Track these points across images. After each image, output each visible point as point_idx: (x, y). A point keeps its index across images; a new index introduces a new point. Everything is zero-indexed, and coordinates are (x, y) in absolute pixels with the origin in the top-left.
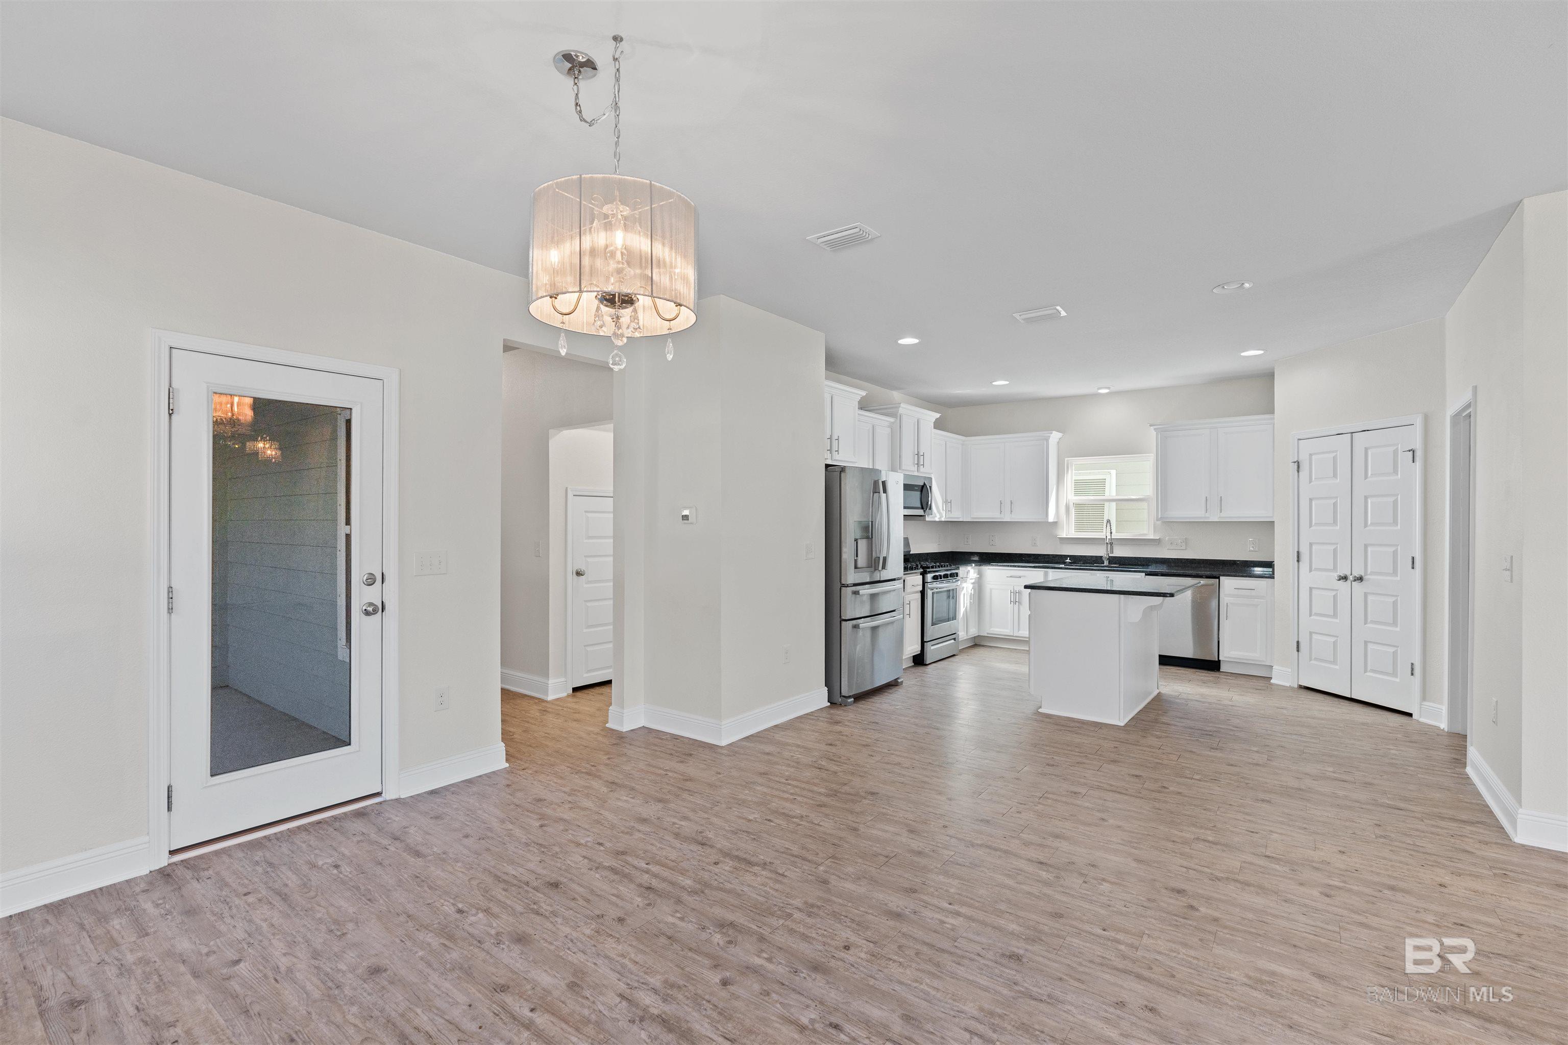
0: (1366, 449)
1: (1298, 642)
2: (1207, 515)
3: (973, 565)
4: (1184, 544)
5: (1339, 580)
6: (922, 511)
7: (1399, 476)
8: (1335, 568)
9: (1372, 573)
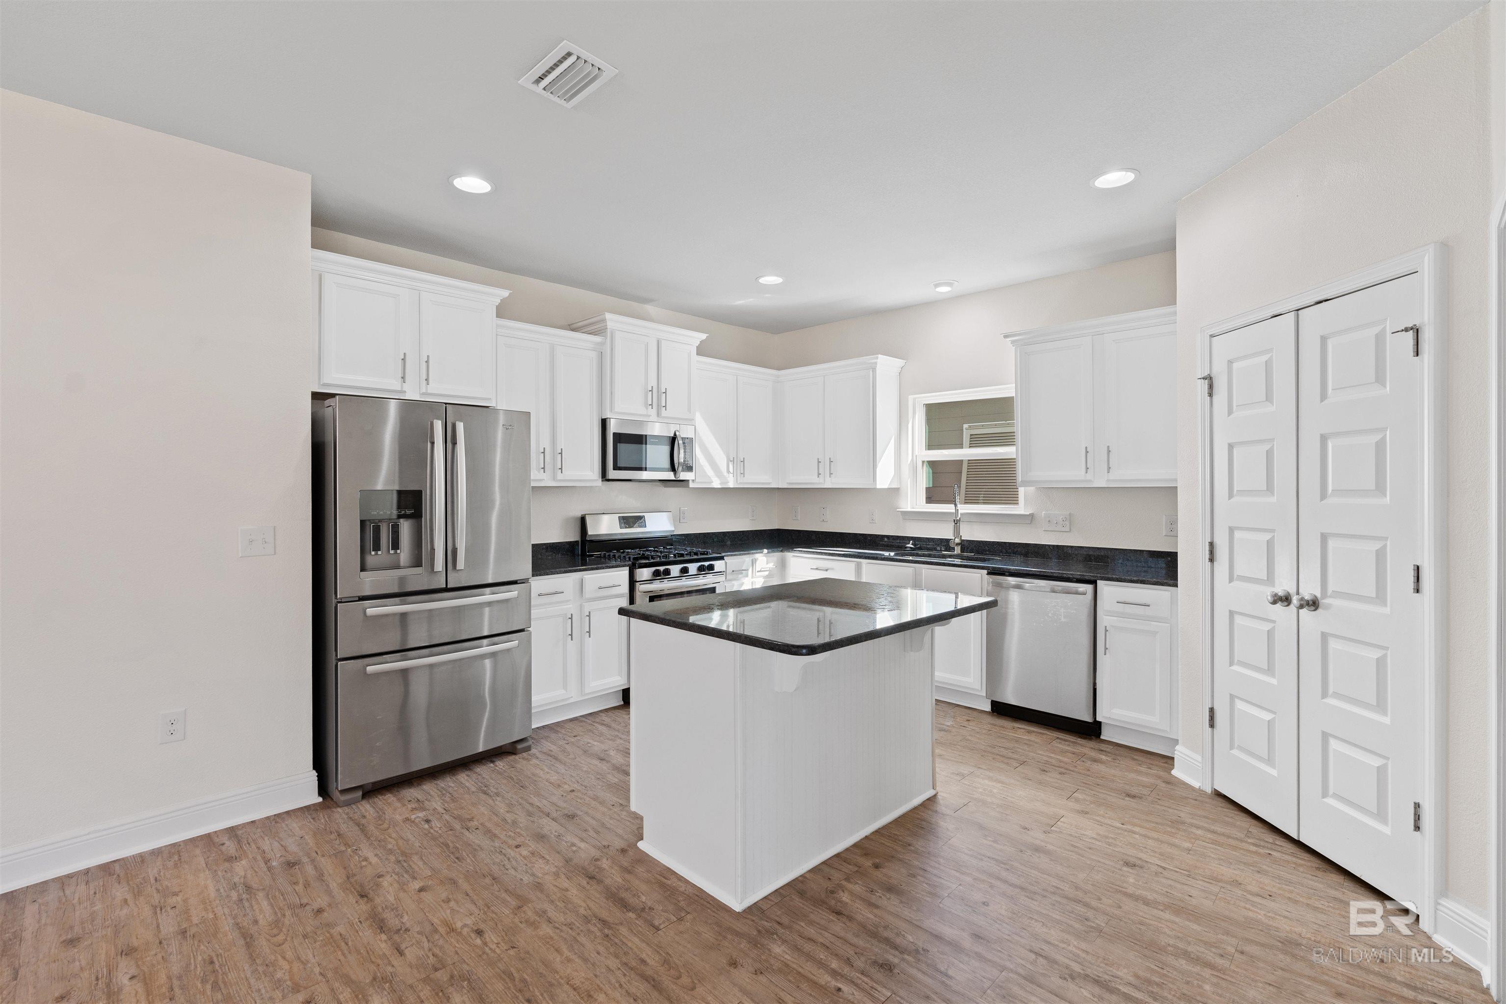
0: (1324, 340)
1: (1212, 710)
2: (1089, 476)
3: (765, 551)
4: (1067, 523)
5: (1274, 602)
6: (672, 473)
7: (1388, 388)
8: (1270, 579)
9: (1337, 594)
